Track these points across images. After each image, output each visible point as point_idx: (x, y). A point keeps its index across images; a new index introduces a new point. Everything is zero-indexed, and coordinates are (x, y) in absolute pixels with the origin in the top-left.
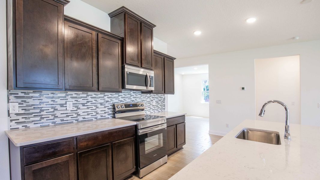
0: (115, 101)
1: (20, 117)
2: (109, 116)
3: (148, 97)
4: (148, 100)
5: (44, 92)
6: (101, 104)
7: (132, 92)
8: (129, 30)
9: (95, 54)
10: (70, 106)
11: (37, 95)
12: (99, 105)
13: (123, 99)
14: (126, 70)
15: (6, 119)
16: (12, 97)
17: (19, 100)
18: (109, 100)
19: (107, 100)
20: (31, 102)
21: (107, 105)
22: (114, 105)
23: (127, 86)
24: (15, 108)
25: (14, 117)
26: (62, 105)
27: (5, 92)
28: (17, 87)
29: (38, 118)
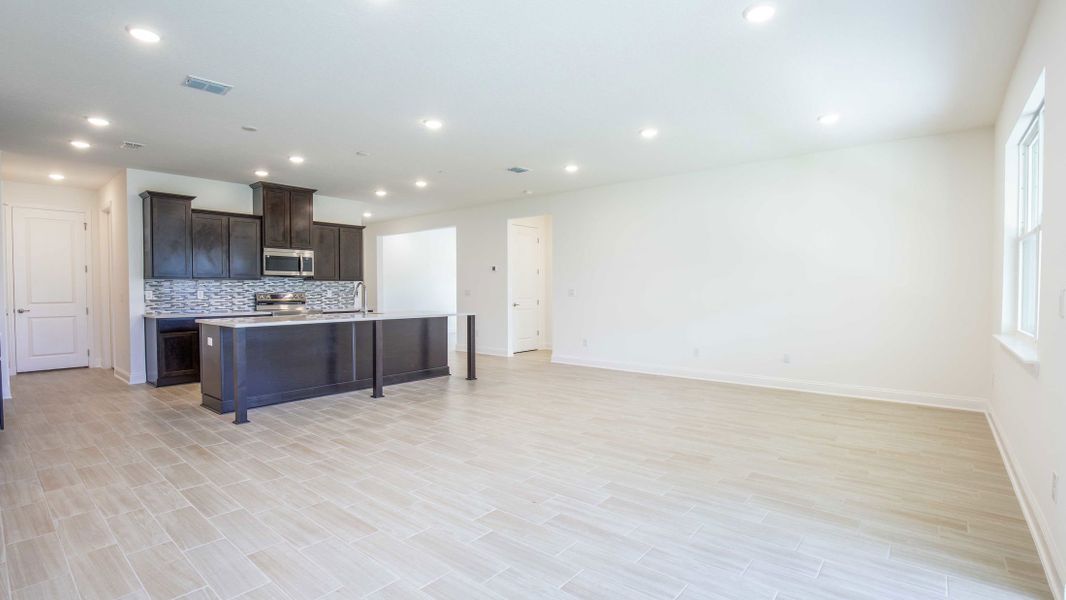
0: (258, 290)
1: (153, 304)
2: (250, 309)
3: (317, 286)
4: (318, 290)
5: (175, 281)
6: (239, 294)
7: (286, 280)
8: (269, 207)
9: (225, 240)
10: (201, 296)
11: (168, 283)
12: (236, 295)
13: (271, 289)
14: (265, 254)
15: (143, 304)
16: (147, 286)
17: (153, 289)
18: (250, 289)
19: (247, 288)
20: (163, 290)
21: (246, 294)
22: (255, 296)
23: (266, 272)
24: (150, 295)
25: (150, 303)
26: (192, 294)
27: (142, 281)
28: (153, 277)
29: (169, 305)
